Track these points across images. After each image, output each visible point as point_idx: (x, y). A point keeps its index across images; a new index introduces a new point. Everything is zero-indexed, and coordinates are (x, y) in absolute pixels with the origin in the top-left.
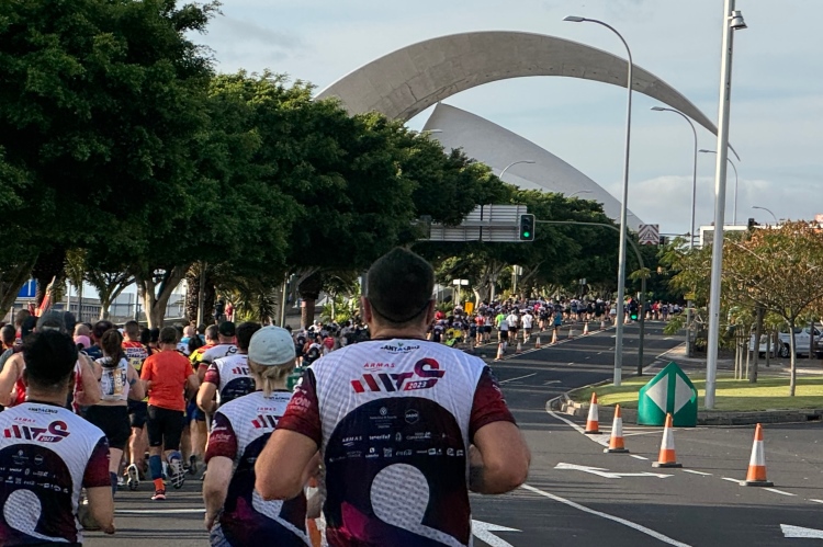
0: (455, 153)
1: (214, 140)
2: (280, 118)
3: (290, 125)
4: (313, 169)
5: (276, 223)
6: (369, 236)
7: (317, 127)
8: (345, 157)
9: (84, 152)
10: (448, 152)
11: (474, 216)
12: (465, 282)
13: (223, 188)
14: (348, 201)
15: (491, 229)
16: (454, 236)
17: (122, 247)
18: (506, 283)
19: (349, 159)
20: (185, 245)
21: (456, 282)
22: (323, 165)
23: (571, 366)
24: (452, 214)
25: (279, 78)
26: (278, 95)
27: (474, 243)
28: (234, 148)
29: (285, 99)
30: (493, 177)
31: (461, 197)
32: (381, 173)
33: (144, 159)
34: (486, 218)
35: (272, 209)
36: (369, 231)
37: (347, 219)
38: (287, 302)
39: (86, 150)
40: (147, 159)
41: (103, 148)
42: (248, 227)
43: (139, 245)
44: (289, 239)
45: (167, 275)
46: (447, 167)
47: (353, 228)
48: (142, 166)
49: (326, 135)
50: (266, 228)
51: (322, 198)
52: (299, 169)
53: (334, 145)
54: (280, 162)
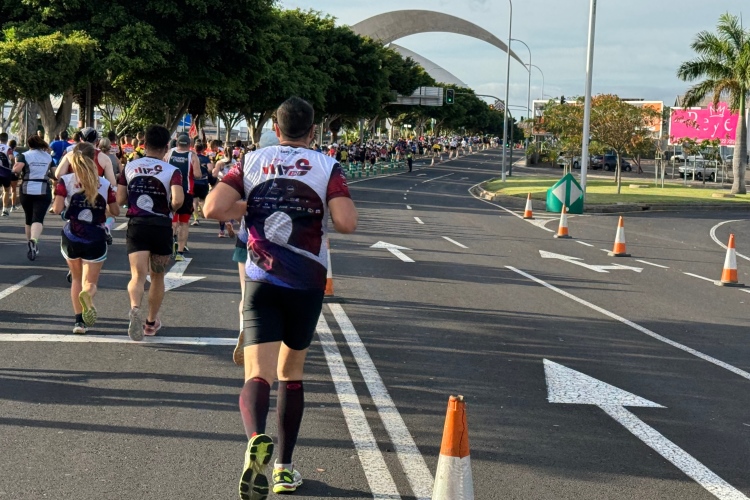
0: (408, 59)
1: (284, 40)
2: (319, 34)
3: (324, 38)
4: (337, 61)
5: (319, 88)
6: (366, 98)
7: (338, 40)
8: (354, 56)
9: (203, 33)
10: (404, 58)
11: (417, 92)
12: (410, 126)
13: (289, 67)
14: (356, 79)
15: (425, 99)
16: (407, 102)
17: (233, 98)
18: (428, 127)
19: (356, 57)
20: (269, 97)
21: (405, 126)
22: (342, 60)
23: (469, 170)
24: (407, 91)
25: (318, 13)
26: (317, 21)
27: (416, 106)
28: (295, 45)
29: (321, 24)
30: (425, 73)
31: (411, 81)
32: (372, 65)
33: (240, 40)
34: (423, 94)
35: (316, 80)
36: (367, 96)
37: (355, 89)
38: (324, 133)
39: (204, 31)
40: (242, 39)
41: (215, 32)
42: (302, 89)
43: (244, 97)
44: (326, 97)
45: (261, 116)
46: (404, 66)
47: (358, 94)
48: (238, 44)
49: (344, 44)
50: (313, 90)
51: (342, 77)
52: (330, 61)
53: (348, 49)
54: (320, 57)
